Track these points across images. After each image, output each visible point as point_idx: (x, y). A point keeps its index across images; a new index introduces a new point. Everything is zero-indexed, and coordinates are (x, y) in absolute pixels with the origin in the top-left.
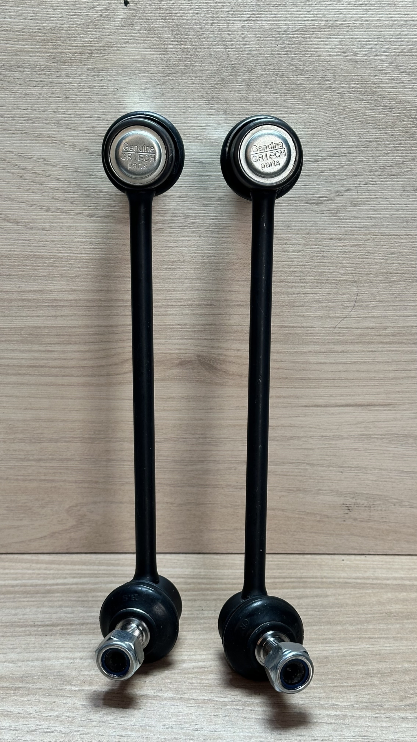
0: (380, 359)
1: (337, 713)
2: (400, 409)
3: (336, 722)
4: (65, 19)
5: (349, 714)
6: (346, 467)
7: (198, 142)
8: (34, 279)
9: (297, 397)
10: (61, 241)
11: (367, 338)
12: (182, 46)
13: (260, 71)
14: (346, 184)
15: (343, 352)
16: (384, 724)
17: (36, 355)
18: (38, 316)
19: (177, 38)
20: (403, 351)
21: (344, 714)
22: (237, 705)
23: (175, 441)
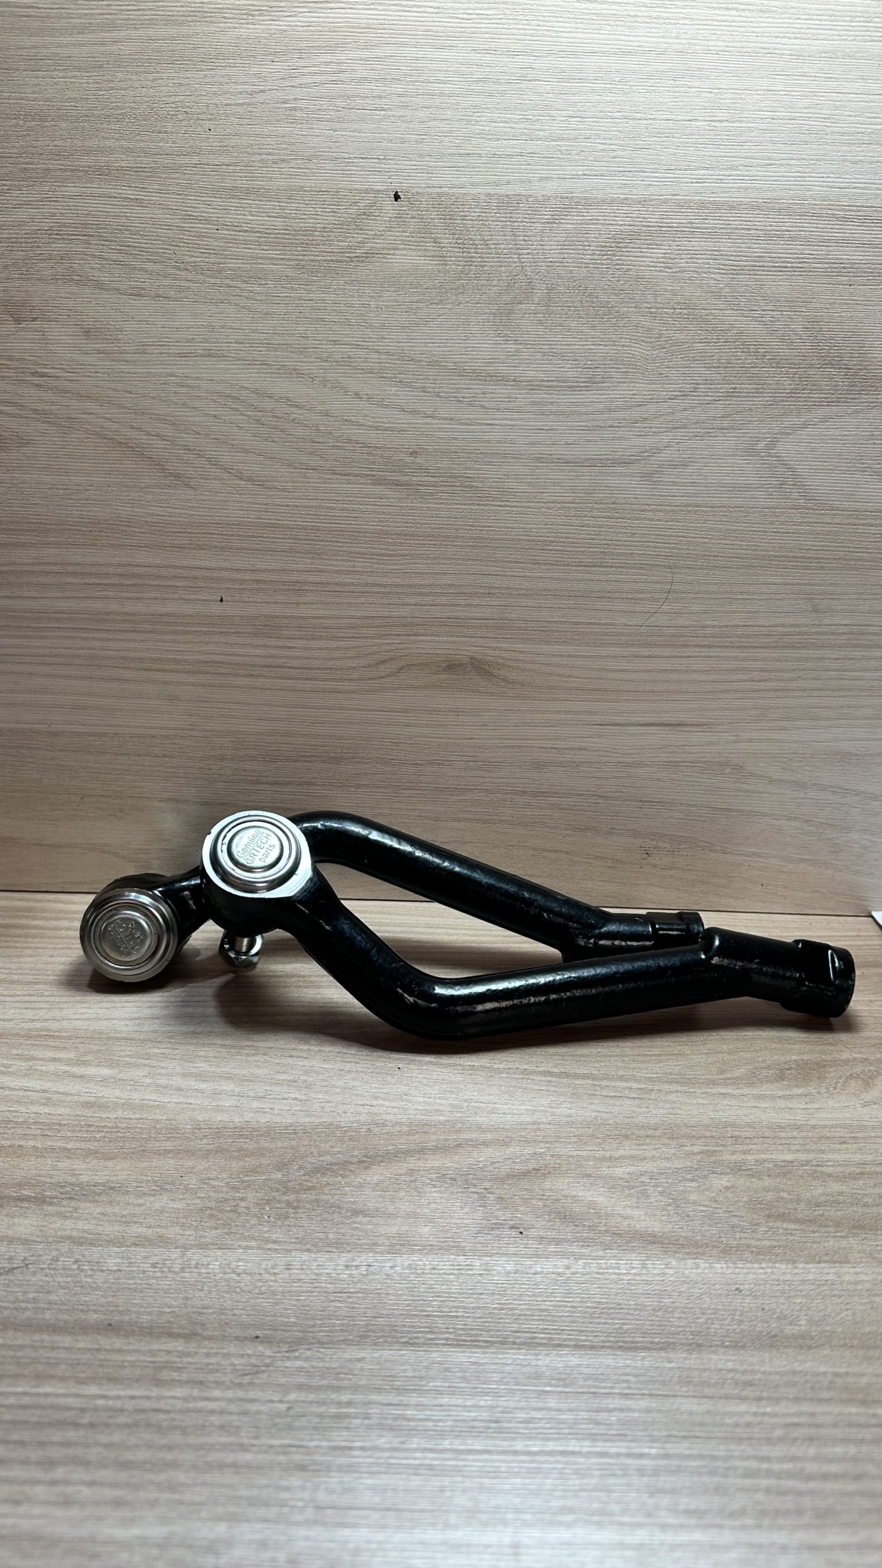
0: (695, 667)
1: (640, 1086)
2: (716, 730)
3: (640, 1096)
4: (318, 217)
5: (656, 1088)
6: (646, 801)
7: (480, 380)
8: (271, 555)
9: (591, 713)
10: (306, 507)
11: (681, 639)
12: (465, 254)
13: (562, 289)
14: (665, 438)
15: (649, 656)
16: (701, 1101)
17: (273, 652)
18: (275, 603)
19: (459, 244)
20: (724, 657)
21: (650, 1087)
22: (514, 1073)
23: (439, 764)
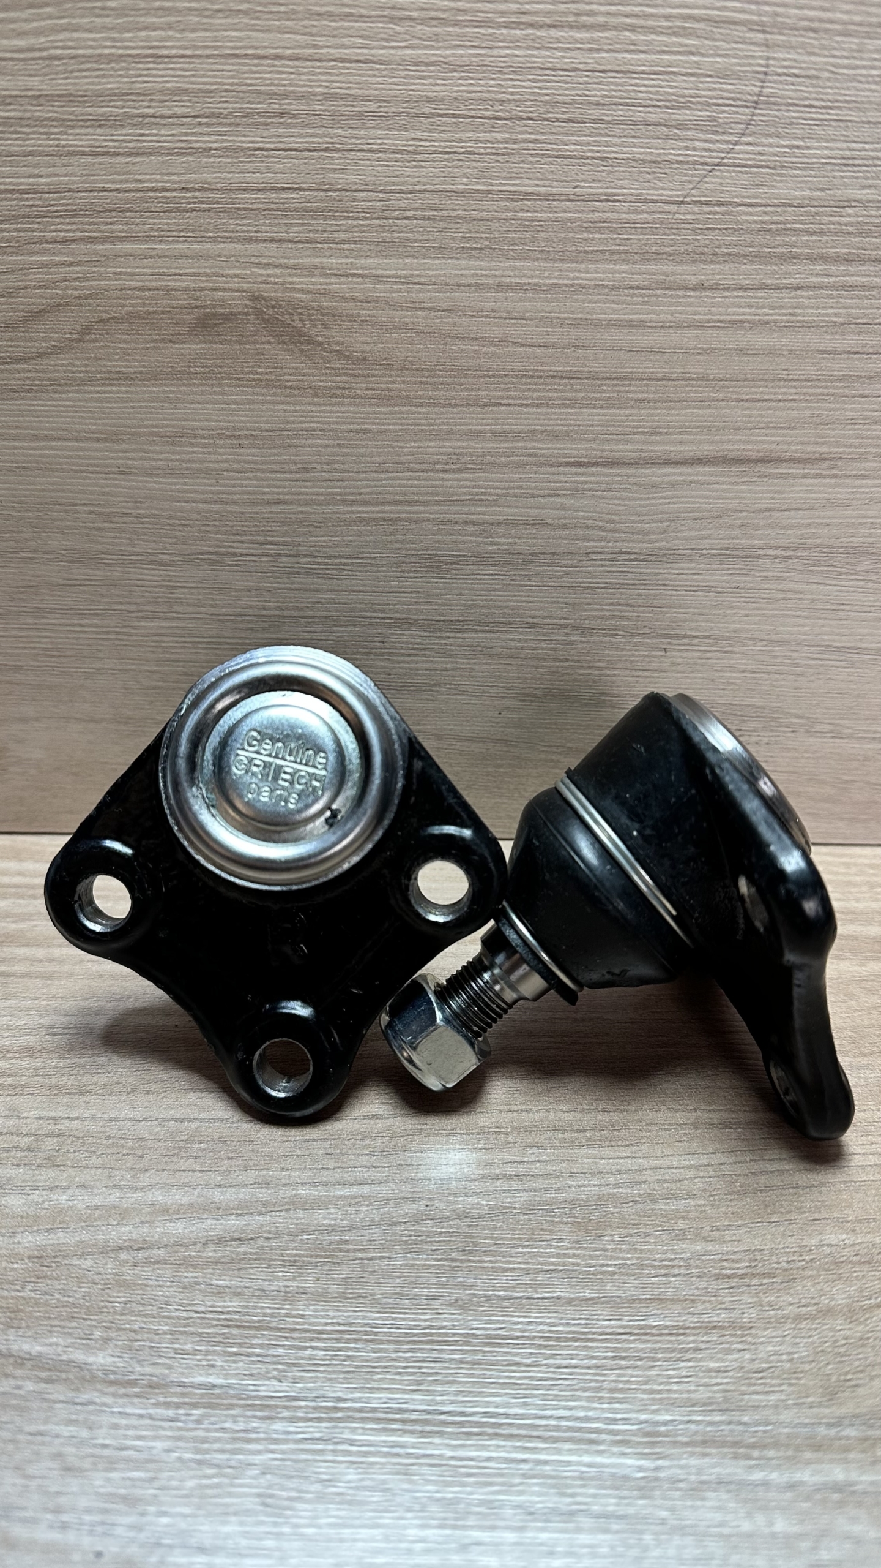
2: (848, 473)
6: (678, 637)
9: (554, 436)
11: (779, 239)
